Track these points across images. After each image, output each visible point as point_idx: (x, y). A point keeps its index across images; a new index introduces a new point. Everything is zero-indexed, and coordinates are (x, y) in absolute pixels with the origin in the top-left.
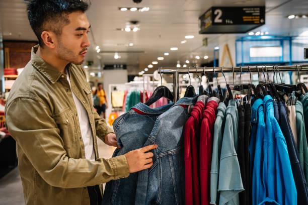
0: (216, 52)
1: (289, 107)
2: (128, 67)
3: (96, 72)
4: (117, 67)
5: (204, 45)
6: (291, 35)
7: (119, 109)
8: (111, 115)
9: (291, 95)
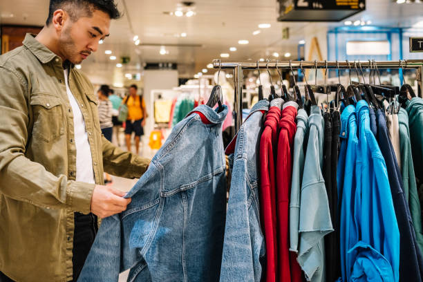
0: (302, 48)
1: (390, 117)
2: (179, 67)
3: (134, 73)
4: (163, 66)
5: (284, 37)
6: (401, 26)
7: (165, 125)
8: (153, 133)
9: (392, 100)
